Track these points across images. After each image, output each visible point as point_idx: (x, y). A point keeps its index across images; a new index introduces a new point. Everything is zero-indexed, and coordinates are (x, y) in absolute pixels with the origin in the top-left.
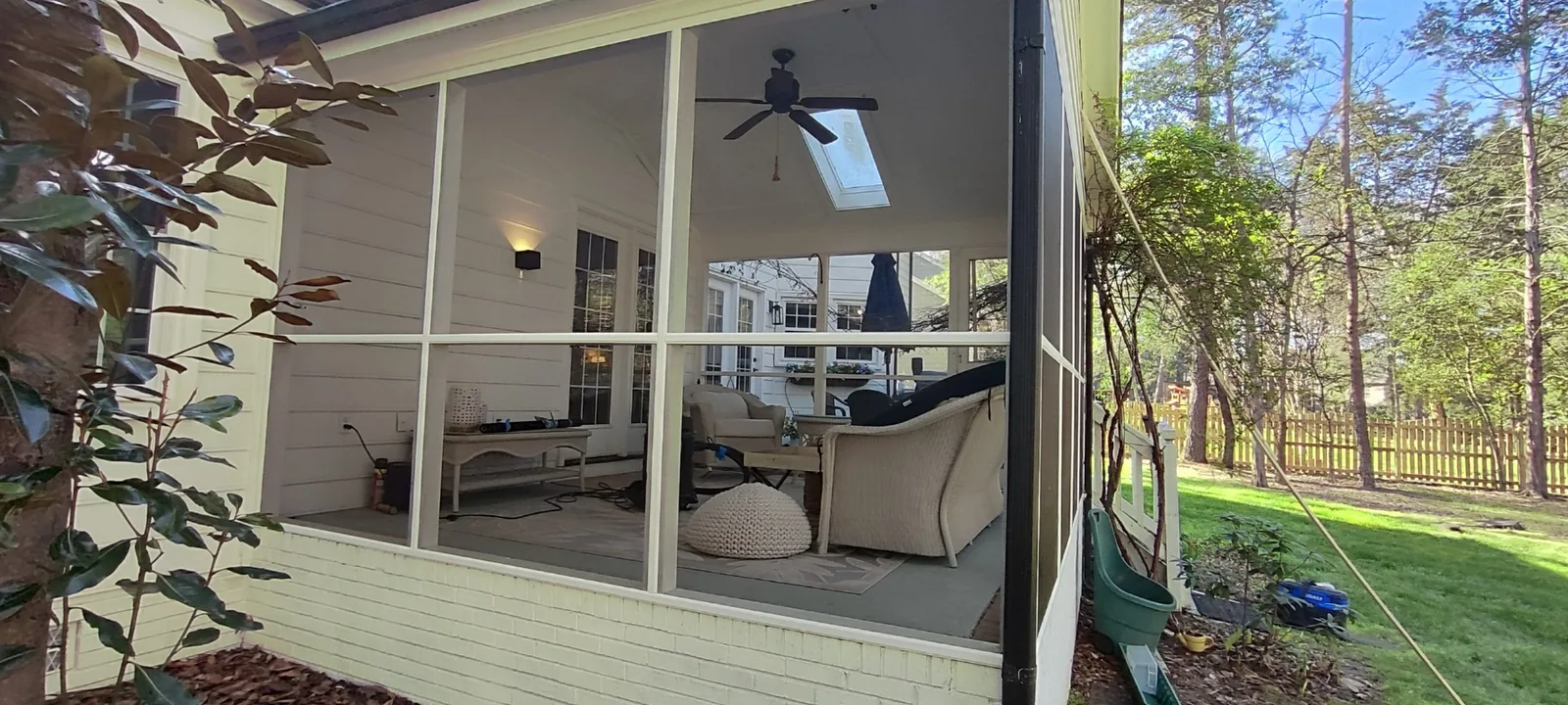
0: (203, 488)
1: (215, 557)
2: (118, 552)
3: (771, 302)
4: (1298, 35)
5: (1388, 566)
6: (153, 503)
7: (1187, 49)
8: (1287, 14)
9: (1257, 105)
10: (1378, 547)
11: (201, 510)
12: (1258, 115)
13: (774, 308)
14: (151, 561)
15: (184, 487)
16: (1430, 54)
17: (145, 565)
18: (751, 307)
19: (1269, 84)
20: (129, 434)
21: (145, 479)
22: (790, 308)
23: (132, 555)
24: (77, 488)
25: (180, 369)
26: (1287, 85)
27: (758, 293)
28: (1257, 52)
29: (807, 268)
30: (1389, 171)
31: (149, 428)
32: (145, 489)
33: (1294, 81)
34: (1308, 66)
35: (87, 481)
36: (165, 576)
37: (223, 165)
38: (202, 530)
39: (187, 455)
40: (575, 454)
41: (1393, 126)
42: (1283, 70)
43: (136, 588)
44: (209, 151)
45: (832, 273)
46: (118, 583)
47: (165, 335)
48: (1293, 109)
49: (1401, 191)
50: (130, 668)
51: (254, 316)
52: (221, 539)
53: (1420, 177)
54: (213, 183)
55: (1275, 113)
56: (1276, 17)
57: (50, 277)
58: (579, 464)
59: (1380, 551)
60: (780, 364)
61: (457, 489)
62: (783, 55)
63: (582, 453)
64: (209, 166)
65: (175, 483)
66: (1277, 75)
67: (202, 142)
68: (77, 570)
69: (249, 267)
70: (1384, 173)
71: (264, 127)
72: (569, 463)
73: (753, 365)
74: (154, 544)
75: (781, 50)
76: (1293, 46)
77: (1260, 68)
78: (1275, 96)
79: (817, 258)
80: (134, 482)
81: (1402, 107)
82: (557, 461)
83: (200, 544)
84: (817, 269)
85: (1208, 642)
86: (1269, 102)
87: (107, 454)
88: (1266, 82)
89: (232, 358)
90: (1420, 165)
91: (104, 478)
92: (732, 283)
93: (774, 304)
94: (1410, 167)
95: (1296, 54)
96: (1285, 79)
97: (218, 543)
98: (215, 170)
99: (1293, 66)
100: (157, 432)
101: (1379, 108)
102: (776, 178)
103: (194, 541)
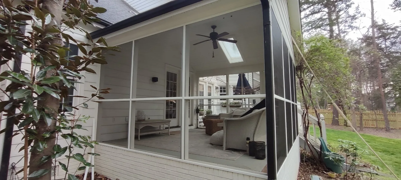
0: (82, 135)
1: (85, 150)
2: (65, 149)
3: (216, 87)
4: (357, 8)
5: (392, 154)
6: (72, 138)
7: (326, 14)
8: (354, 3)
9: (347, 27)
10: (390, 149)
11: (82, 140)
12: (347, 30)
13: (217, 88)
14: (72, 151)
15: (78, 135)
16: (397, 10)
17: (70, 152)
18: (211, 88)
19: (350, 22)
20: (68, 124)
21: (71, 133)
22: (221, 88)
23: (68, 150)
24: (58, 135)
25: (78, 109)
26: (355, 22)
27: (212, 84)
28: (346, 14)
29: (224, 78)
30: (389, 42)
31: (71, 122)
32: (71, 135)
33: (357, 20)
34: (361, 16)
35: (60, 134)
36: (75, 155)
37: (86, 65)
38: (82, 145)
39: (79, 128)
40: (167, 126)
41: (389, 30)
42: (354, 18)
43: (69, 157)
44: (83, 62)
45: (230, 79)
46: (65, 156)
47: (76, 102)
48: (357, 28)
49: (393, 47)
50: (67, 175)
51: (92, 97)
52: (86, 146)
53: (399, 43)
54: (84, 69)
55: (352, 29)
56: (351, 4)
57: (52, 93)
58: (168, 128)
59: (391, 150)
60: (219, 102)
61: (139, 134)
62: (214, 27)
63: (169, 126)
64: (84, 65)
65: (77, 135)
66: (352, 19)
67: (81, 61)
68: (57, 153)
69: (91, 87)
70: (388, 43)
71: (94, 56)
72: (166, 128)
73: (212, 103)
74: (72, 147)
75: (213, 26)
76: (356, 11)
77: (347, 18)
78: (352, 25)
79: (226, 76)
80: (69, 134)
81: (391, 25)
82: (163, 128)
83: (82, 148)
84: (226, 78)
85: (336, 175)
86: (350, 27)
87: (64, 128)
88: (349, 22)
89: (87, 107)
90: (398, 40)
91: (63, 134)
92: (205, 82)
93: (217, 87)
94: (395, 41)
95: (357, 13)
96: (354, 20)
97: (86, 147)
98: (85, 66)
99: (356, 17)
100: (73, 123)
101: (384, 25)
102: (213, 57)
103: (80, 147)
